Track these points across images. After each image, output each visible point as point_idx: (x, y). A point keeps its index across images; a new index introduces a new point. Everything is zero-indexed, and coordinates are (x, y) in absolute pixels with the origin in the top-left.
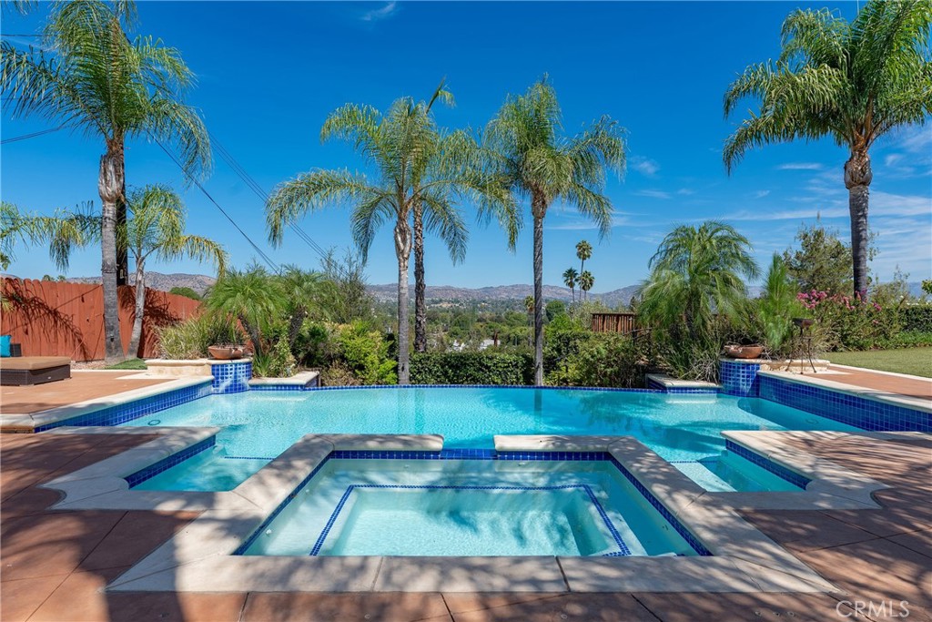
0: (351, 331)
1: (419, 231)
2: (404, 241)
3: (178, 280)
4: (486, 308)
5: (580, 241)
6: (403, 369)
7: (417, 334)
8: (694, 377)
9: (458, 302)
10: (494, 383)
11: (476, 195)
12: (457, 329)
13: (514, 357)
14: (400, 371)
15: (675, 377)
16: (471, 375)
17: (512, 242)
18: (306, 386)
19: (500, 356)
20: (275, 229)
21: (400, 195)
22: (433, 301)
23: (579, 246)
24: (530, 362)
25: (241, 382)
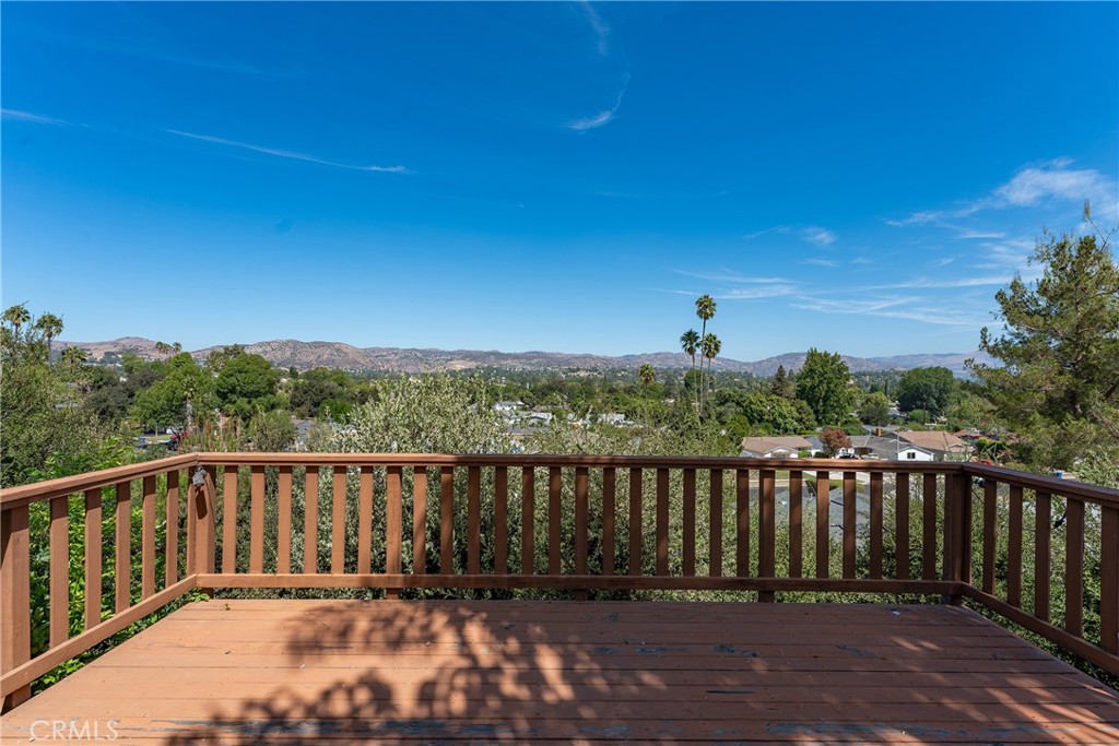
3: (316, 347)
4: (627, 377)
5: (701, 295)
9: (596, 371)
22: (570, 369)
23: (700, 303)
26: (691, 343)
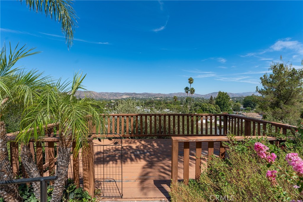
4: (170, 99)
9: (162, 98)
22: (155, 97)
23: (189, 79)
26: (187, 90)
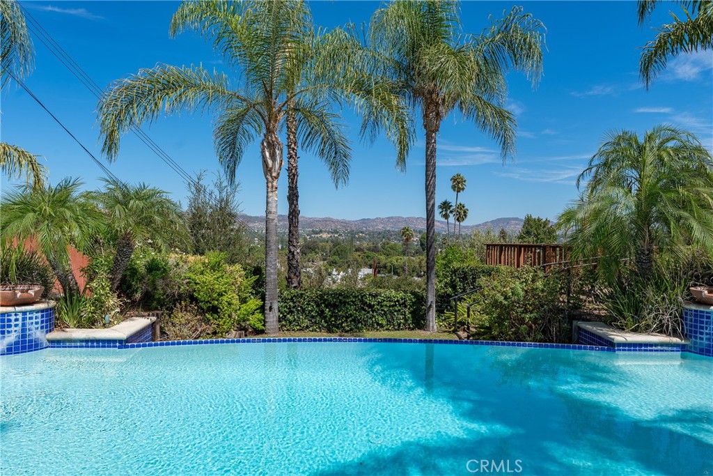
0: (204, 264)
1: (293, 149)
2: (273, 156)
4: (364, 239)
5: (455, 174)
6: (271, 308)
7: (290, 266)
8: (647, 329)
9: (337, 232)
10: (378, 324)
11: (359, 101)
12: (336, 258)
13: (402, 294)
14: (267, 312)
15: (621, 329)
16: (351, 315)
17: (402, 159)
18: (127, 340)
19: (385, 293)
20: (111, 136)
21: (268, 102)
23: (454, 179)
24: (420, 300)
25: (33, 337)
26: (446, 210)
